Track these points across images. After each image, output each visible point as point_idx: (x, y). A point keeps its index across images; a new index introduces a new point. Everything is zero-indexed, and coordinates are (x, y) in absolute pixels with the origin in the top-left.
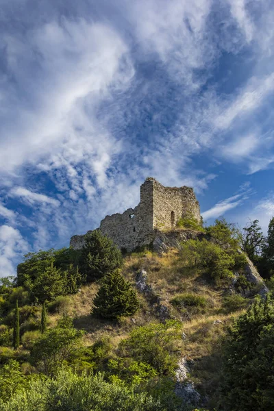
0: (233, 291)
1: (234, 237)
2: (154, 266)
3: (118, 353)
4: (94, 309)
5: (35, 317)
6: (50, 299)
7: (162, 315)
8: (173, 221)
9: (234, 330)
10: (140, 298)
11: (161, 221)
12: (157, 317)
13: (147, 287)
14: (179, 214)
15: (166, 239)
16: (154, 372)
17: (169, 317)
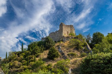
0: (83, 52)
1: (84, 38)
2: (63, 46)
3: (54, 67)
4: (48, 56)
5: (33, 58)
6: (36, 54)
7: (65, 58)
8: (68, 34)
9: (83, 61)
10: (59, 54)
11: (65, 34)
12: (64, 58)
13: (61, 51)
14: (69, 32)
15: (66, 39)
16: (63, 72)
17: (67, 58)
